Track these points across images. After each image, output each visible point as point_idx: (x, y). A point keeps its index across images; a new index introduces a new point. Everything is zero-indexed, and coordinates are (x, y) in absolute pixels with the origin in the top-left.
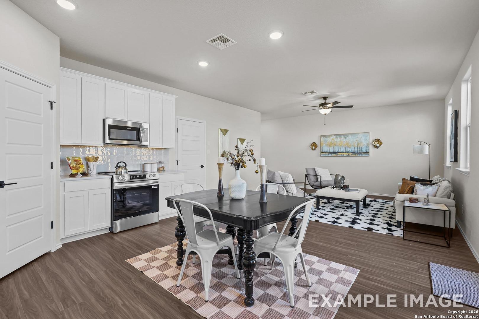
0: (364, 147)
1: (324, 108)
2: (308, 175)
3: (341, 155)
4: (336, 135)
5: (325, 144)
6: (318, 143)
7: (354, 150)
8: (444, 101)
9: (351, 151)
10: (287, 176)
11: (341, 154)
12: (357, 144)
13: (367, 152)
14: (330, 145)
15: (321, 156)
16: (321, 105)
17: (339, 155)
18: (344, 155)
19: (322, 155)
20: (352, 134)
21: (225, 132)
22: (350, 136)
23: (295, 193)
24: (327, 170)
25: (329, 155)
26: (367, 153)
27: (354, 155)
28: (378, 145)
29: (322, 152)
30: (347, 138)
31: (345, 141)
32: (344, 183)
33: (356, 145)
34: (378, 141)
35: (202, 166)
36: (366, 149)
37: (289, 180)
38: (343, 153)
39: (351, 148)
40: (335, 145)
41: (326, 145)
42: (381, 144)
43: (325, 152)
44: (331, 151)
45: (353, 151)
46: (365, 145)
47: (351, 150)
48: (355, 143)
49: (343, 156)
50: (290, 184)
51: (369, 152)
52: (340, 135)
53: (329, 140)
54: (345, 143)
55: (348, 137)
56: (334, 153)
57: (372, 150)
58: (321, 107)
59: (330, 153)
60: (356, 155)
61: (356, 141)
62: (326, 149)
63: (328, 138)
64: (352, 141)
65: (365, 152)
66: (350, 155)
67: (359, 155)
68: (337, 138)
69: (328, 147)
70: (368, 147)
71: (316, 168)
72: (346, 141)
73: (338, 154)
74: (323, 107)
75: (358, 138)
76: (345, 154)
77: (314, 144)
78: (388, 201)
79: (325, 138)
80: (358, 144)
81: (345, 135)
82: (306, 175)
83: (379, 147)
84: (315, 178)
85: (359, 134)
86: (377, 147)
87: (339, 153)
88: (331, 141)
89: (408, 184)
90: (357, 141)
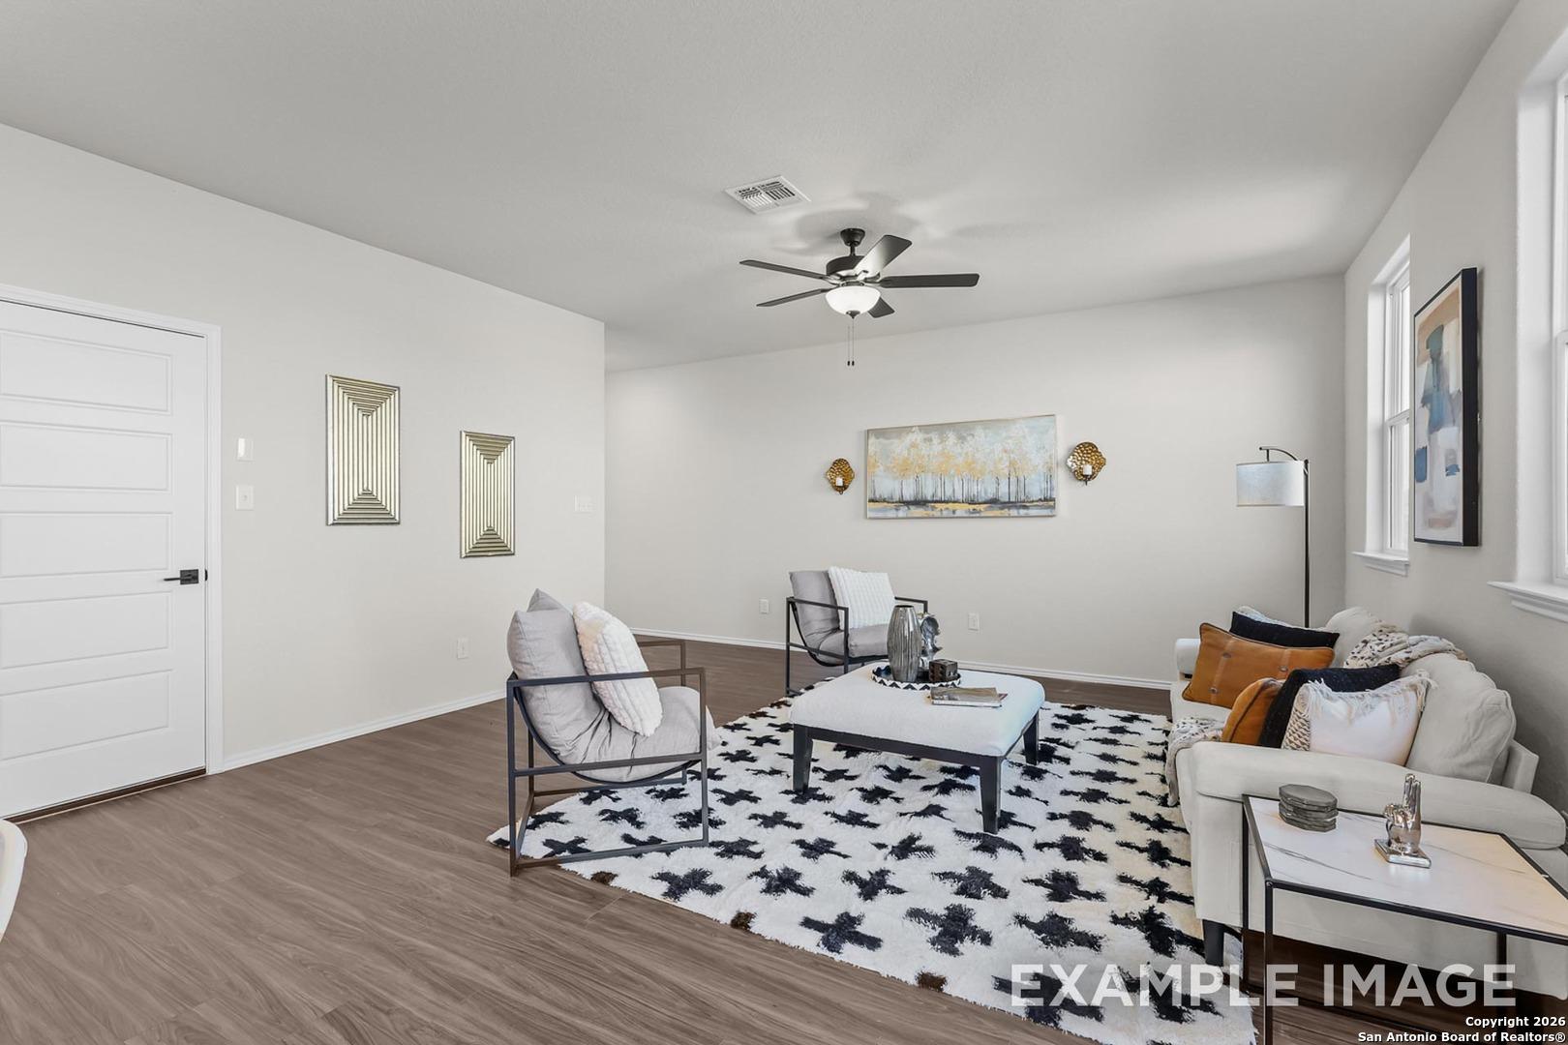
0: (1033, 476)
1: (848, 284)
2: (797, 605)
3: (945, 513)
4: (925, 428)
5: (882, 468)
6: (855, 464)
7: (997, 489)
8: (1343, 283)
9: (983, 497)
10: (600, 636)
11: (944, 506)
12: (1007, 464)
13: (1046, 500)
14: (903, 470)
15: (870, 514)
16: (835, 267)
17: (936, 513)
18: (958, 514)
19: (872, 510)
20: (986, 424)
21: (369, 396)
22: (979, 432)
23: (649, 731)
24: (885, 576)
25: (901, 514)
26: (1048, 501)
27: (998, 513)
28: (1088, 470)
29: (870, 501)
30: (969, 438)
31: (960, 450)
32: (935, 650)
33: (1003, 468)
34: (1088, 450)
35: (189, 577)
36: (1044, 485)
37: (607, 658)
38: (954, 502)
39: (983, 482)
40: (923, 469)
41: (887, 469)
42: (1100, 464)
43: (884, 501)
44: (908, 495)
45: (990, 496)
46: (1040, 467)
47: (986, 493)
48: (1001, 459)
49: (953, 516)
50: (618, 683)
51: (1053, 500)
52: (941, 428)
53: (899, 447)
54: (960, 460)
55: (973, 436)
56: (920, 502)
57: (1066, 490)
58: (834, 279)
59: (904, 502)
60: (1006, 512)
61: (1004, 454)
62: (886, 486)
63: (896, 441)
64: (988, 450)
65: (1040, 500)
66: (980, 512)
67: (1014, 512)
68: (930, 440)
69: (895, 478)
70: (1049, 478)
71: (833, 572)
72: (966, 454)
73: (933, 508)
74: (842, 278)
75: (1010, 441)
76: (962, 509)
77: (841, 467)
78: (1131, 719)
79: (881, 440)
80: (1012, 464)
81: (962, 429)
82: (792, 604)
83: (1092, 477)
84: (830, 617)
85: (1013, 421)
86: (1086, 478)
87: (937, 505)
88: (905, 453)
89: (1225, 655)
90: (1006, 451)
